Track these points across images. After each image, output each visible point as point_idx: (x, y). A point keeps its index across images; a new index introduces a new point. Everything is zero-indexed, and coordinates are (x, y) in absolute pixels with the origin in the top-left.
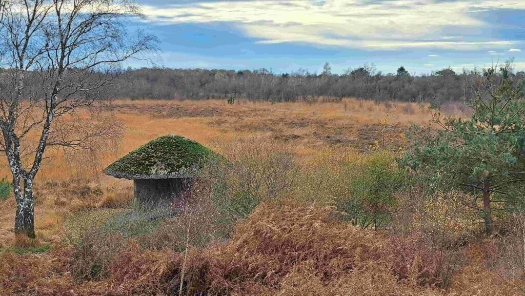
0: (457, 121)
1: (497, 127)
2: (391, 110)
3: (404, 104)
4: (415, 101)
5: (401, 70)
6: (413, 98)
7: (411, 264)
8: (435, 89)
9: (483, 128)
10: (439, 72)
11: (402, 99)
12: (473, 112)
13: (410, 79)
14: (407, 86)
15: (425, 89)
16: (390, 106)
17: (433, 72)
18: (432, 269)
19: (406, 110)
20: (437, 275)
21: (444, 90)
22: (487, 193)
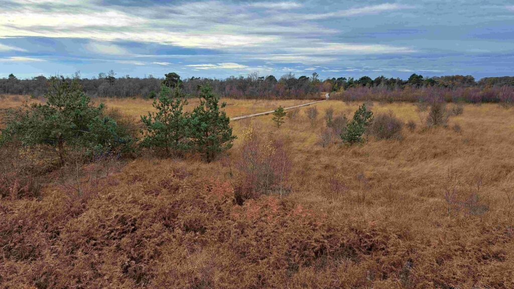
0: (38, 105)
1: (63, 108)
2: (4, 100)
3: (14, 96)
4: (21, 95)
5: (11, 75)
6: (20, 92)
7: (13, 188)
8: (34, 87)
9: (54, 109)
10: (36, 78)
11: (12, 93)
12: (47, 100)
13: (18, 82)
14: (16, 85)
15: (28, 88)
16: (4, 98)
17: (32, 77)
18: (26, 188)
19: (16, 100)
20: (29, 191)
21: (40, 88)
22: (61, 143)
